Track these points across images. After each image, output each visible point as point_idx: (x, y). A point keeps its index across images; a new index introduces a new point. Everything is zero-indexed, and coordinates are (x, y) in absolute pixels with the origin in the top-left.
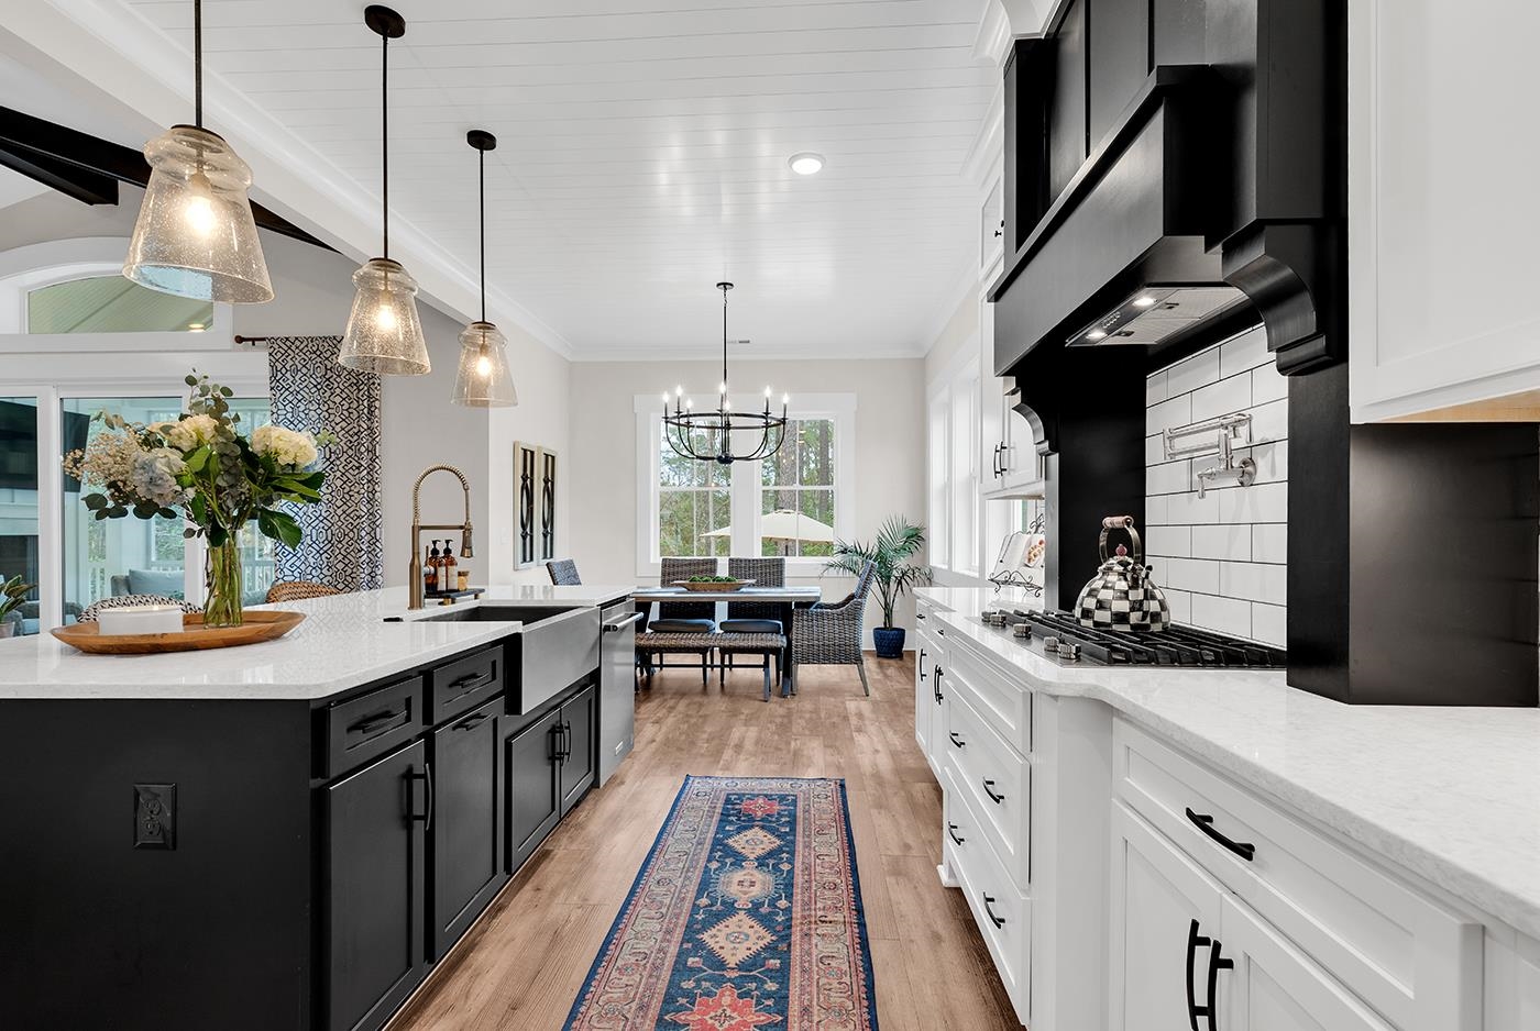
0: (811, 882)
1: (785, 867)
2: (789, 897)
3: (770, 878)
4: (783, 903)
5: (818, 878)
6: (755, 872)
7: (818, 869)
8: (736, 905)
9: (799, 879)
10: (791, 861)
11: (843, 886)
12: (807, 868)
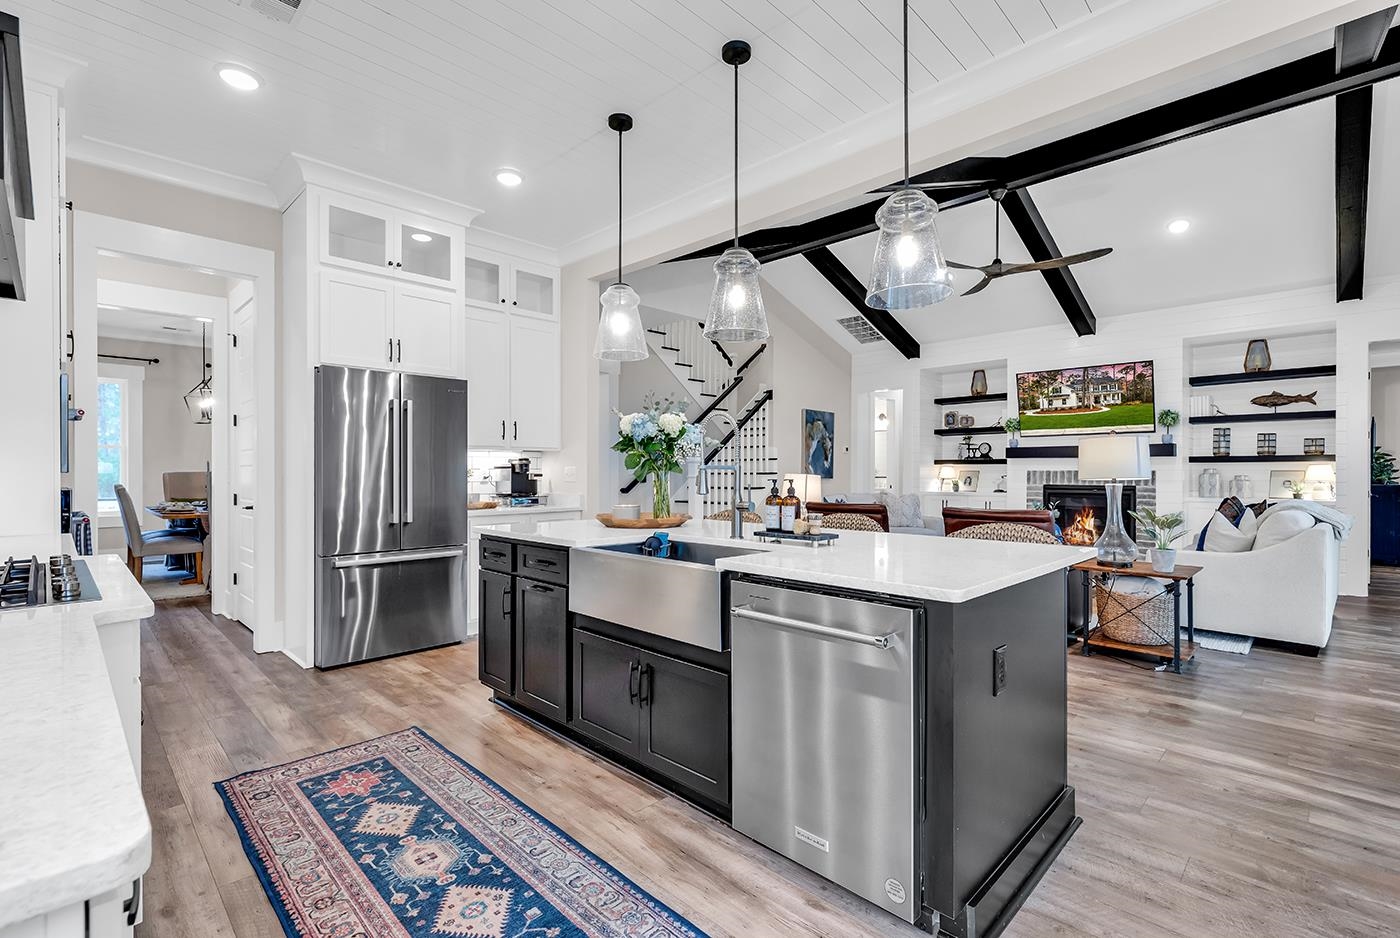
0: (352, 896)
1: (399, 898)
2: (366, 869)
3: (405, 876)
4: (369, 859)
5: (346, 905)
6: (432, 874)
7: (353, 918)
8: (415, 837)
9: (370, 893)
10: (399, 910)
11: (306, 912)
12: (369, 910)
